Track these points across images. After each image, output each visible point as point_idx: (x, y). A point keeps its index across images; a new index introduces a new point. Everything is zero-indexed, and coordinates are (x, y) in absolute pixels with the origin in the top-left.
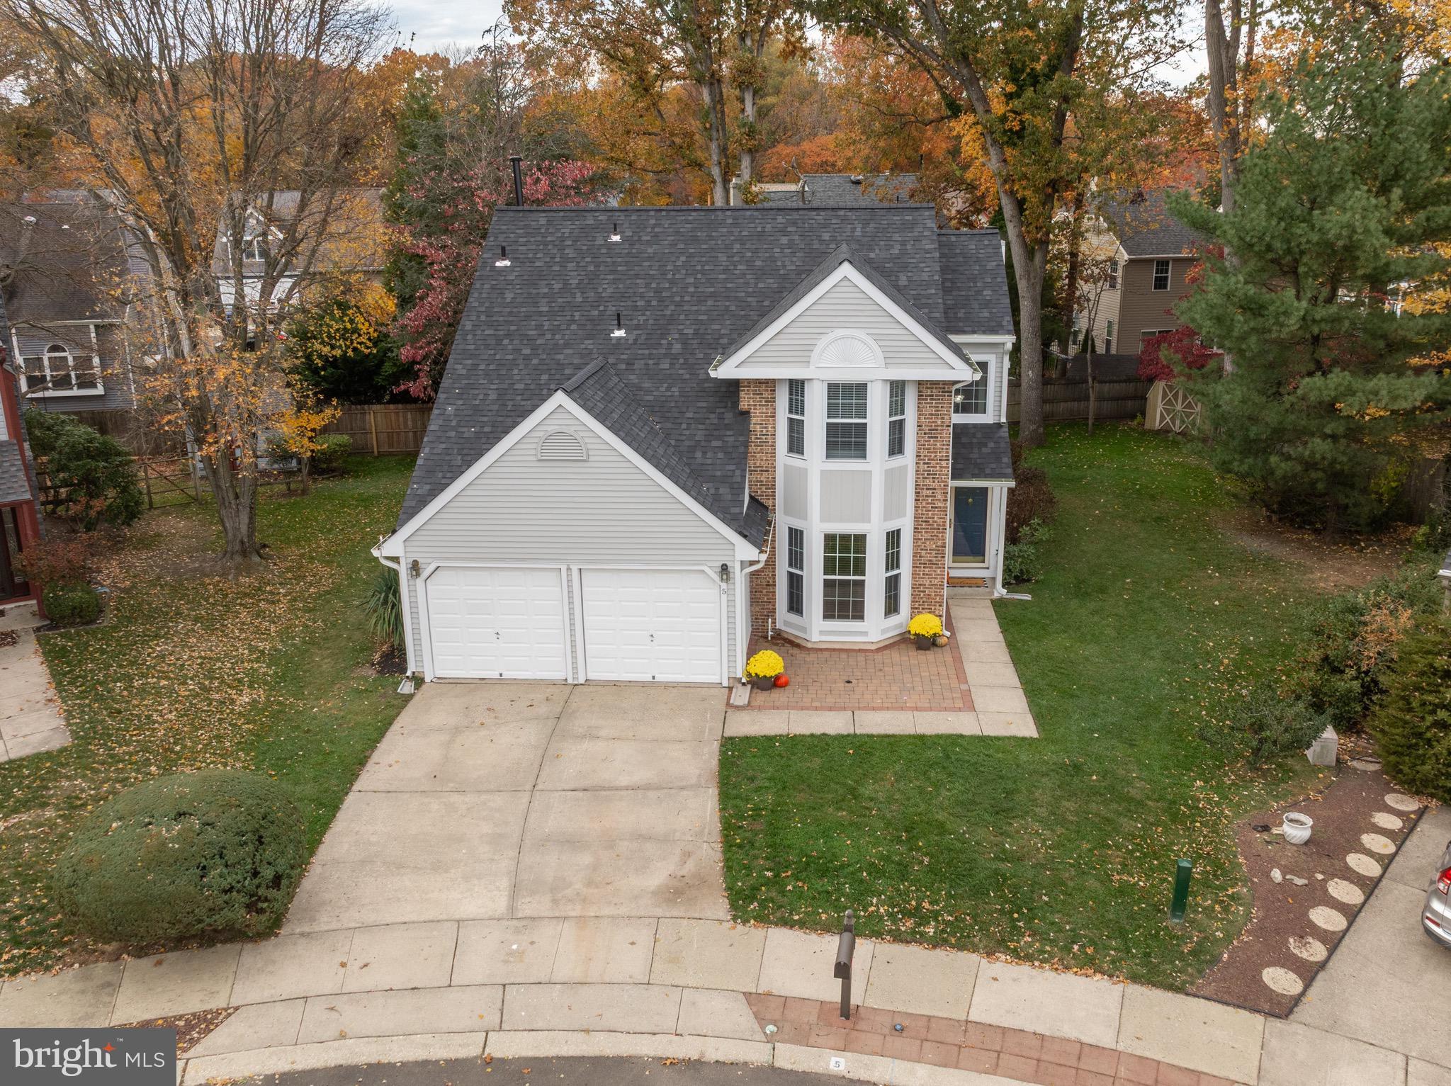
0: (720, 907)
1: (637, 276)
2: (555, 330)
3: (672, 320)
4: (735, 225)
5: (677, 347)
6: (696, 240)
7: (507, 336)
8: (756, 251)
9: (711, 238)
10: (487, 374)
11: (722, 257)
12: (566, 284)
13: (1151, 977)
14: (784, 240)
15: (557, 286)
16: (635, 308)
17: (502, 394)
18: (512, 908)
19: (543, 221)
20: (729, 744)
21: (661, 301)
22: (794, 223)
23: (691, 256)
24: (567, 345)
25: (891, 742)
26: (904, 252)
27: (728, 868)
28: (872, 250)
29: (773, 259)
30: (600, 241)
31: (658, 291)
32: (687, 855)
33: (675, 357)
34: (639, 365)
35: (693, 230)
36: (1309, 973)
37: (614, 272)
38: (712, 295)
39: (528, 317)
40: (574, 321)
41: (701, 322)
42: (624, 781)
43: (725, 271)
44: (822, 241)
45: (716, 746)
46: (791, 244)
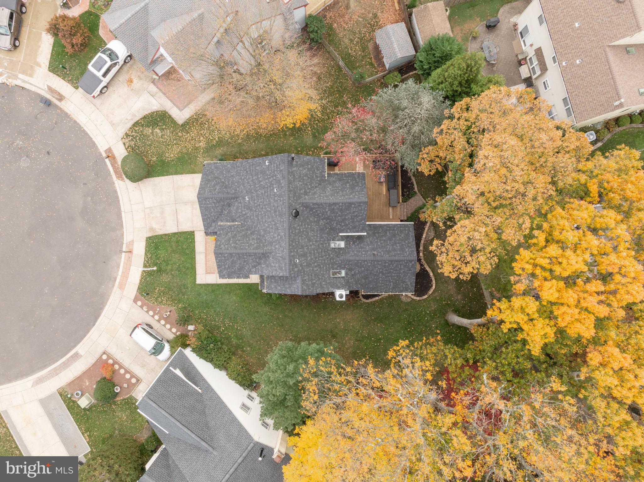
0: (149, 235)
1: (264, 199)
2: (248, 183)
3: (251, 210)
4: (281, 221)
5: (244, 213)
6: (275, 212)
7: (247, 172)
8: (272, 228)
9: (276, 216)
10: (237, 171)
11: (270, 220)
12: (261, 181)
13: (139, 288)
14: (276, 235)
15: (261, 179)
16: (254, 200)
17: (232, 176)
18: (147, 208)
19: (281, 168)
20: (194, 232)
21: (257, 206)
22: (281, 237)
23: (270, 212)
24: (244, 187)
25: (193, 258)
26: (272, 266)
27: (156, 236)
28: (273, 258)
29: (270, 233)
30: (275, 186)
31: (259, 205)
32: (161, 229)
33: (242, 213)
34: (240, 205)
35: (279, 211)
36: (141, 307)
37: (265, 193)
38: (258, 219)
39: (252, 175)
40: (250, 186)
41: (251, 217)
42: (179, 217)
43: (266, 221)
44: (275, 245)
45: (192, 230)
46: (274, 237)
